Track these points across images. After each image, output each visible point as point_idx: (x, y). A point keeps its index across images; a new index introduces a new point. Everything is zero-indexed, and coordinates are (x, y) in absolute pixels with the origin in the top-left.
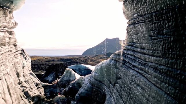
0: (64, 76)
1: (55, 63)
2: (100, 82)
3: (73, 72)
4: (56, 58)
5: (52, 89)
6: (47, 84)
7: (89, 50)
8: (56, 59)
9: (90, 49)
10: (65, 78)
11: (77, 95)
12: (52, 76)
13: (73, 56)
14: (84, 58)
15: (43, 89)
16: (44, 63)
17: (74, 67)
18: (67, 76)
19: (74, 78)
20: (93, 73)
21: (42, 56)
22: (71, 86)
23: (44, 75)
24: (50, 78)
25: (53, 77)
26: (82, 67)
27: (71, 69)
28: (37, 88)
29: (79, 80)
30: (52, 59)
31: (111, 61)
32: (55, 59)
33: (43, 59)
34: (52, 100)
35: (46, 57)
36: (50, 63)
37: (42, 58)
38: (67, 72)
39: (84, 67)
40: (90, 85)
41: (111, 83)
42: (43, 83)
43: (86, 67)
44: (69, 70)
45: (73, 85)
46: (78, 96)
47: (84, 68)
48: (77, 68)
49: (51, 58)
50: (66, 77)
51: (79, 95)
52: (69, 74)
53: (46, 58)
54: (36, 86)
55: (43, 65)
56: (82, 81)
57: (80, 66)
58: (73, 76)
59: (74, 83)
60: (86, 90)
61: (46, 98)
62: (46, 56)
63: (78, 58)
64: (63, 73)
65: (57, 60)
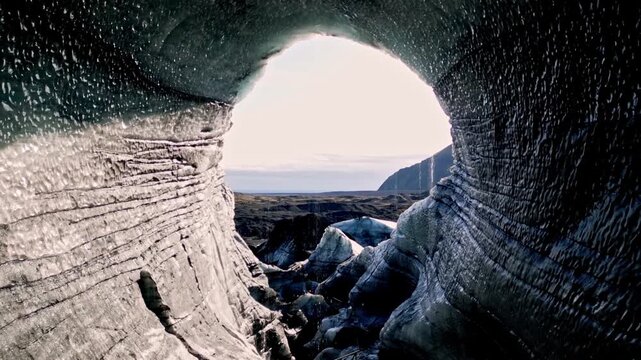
0: (322, 250)
1: (291, 215)
2: (409, 254)
3: (346, 239)
4: (294, 200)
5: (288, 282)
6: (276, 268)
7: (403, 173)
8: (294, 203)
9: (406, 169)
10: (324, 256)
11: (354, 290)
12: (287, 249)
13: (349, 195)
14: (385, 200)
15: (267, 279)
16: (260, 215)
17: (351, 225)
18: (330, 250)
19: (349, 255)
20: (394, 236)
21: (252, 195)
22: (339, 275)
23: (264, 248)
24: (281, 256)
25: (290, 252)
26: (375, 227)
27: (339, 231)
28: (254, 276)
29: (360, 256)
30: (283, 203)
31: (429, 203)
32: (291, 204)
33: (253, 204)
34: (291, 305)
35: (263, 198)
36: (279, 215)
37: (251, 199)
38: (328, 239)
39: (379, 226)
40: (386, 265)
41: (428, 253)
42: (266, 266)
43: (386, 227)
44: (334, 233)
45: (346, 271)
46: (357, 291)
47: (380, 230)
48: (360, 231)
49: (279, 198)
50: (325, 253)
51: (359, 288)
52: (333, 245)
53: (263, 201)
54: (251, 269)
55: (257, 219)
56: (368, 258)
57: (368, 223)
58: (346, 248)
59: (349, 267)
60: (375, 277)
61: (277, 296)
62: (265, 195)
63: (364, 201)
64: (319, 242)
65: (298, 206)
